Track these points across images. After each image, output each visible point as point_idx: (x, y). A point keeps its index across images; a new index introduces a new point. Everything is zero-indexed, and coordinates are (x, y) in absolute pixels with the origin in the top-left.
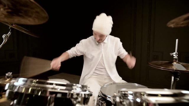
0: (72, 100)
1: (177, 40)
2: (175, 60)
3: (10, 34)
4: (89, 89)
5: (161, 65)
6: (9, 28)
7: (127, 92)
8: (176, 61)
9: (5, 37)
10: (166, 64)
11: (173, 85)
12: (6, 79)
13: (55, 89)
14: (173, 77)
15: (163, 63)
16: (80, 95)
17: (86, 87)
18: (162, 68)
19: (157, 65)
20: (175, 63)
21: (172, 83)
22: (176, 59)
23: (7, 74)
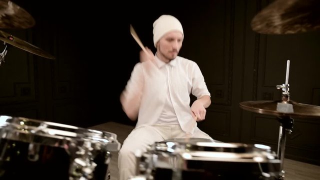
1: (288, 62)
2: (284, 97)
3: (5, 54)
6: (4, 45)
8: (287, 99)
11: (281, 141)
14: (281, 128)
20: (285, 102)
21: (280, 138)
22: (287, 96)
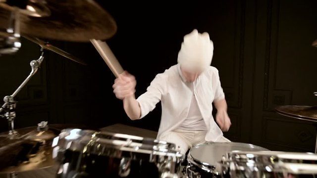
0: (158, 165)
3: (42, 60)
4: (180, 149)
5: (299, 112)
6: (41, 50)
7: (245, 154)
9: (35, 64)
10: (306, 110)
12: (38, 132)
13: (132, 147)
15: (302, 109)
16: (169, 158)
17: (174, 146)
18: (300, 117)
19: (291, 111)
23: (40, 125)
